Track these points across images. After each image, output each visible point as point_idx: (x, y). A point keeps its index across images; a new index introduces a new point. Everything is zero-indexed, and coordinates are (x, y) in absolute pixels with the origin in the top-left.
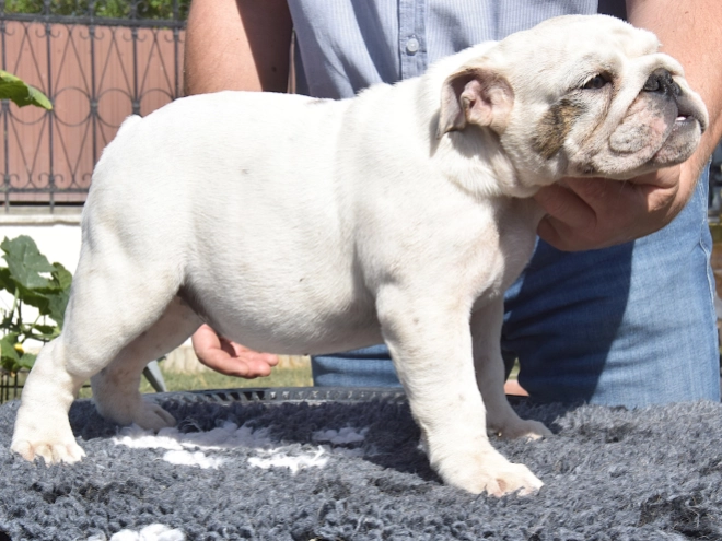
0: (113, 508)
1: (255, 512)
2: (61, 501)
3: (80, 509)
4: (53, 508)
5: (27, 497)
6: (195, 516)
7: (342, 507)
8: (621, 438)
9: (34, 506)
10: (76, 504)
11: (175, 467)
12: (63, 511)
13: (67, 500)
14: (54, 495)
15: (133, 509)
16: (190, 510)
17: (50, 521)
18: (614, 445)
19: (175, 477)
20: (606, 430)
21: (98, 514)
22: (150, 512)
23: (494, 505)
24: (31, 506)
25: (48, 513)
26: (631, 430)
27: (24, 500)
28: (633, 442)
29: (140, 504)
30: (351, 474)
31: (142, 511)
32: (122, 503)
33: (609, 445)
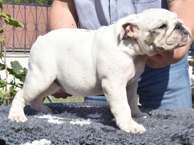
0: (33, 134)
1: (70, 136)
2: (19, 132)
4: (17, 134)
5: (10, 131)
6: (54, 137)
7: (93, 135)
8: (168, 118)
9: (12, 134)
10: (23, 133)
11: (50, 124)
12: (20, 135)
13: (21, 132)
14: (18, 130)
15: (38, 135)
16: (53, 135)
17: (16, 138)
18: (166, 120)
19: (50, 126)
20: (164, 116)
21: (29, 136)
22: (42, 136)
23: (133, 136)
24: (11, 134)
25: (16, 135)
26: (171, 116)
27: (9, 132)
28: (171, 119)
29: (40, 134)
30: (96, 126)
31: (40, 135)
32: (36, 133)
33: (164, 120)
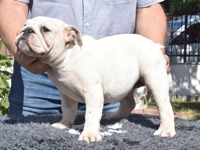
0: (56, 145)
1: (94, 148)
3: (48, 145)
4: (41, 145)
5: (34, 142)
6: (78, 148)
7: (117, 148)
8: (192, 130)
9: (36, 145)
10: (47, 144)
11: (72, 134)
12: (43, 146)
13: (44, 143)
14: (41, 141)
15: (61, 146)
16: (76, 146)
17: (40, 148)
18: (190, 131)
19: (72, 137)
20: (188, 127)
21: (52, 147)
22: (66, 147)
24: (35, 145)
25: (39, 146)
26: (195, 127)
27: (33, 143)
28: (196, 131)
29: (63, 145)
30: (118, 138)
31: (64, 147)
32: (59, 144)
33: (188, 131)
